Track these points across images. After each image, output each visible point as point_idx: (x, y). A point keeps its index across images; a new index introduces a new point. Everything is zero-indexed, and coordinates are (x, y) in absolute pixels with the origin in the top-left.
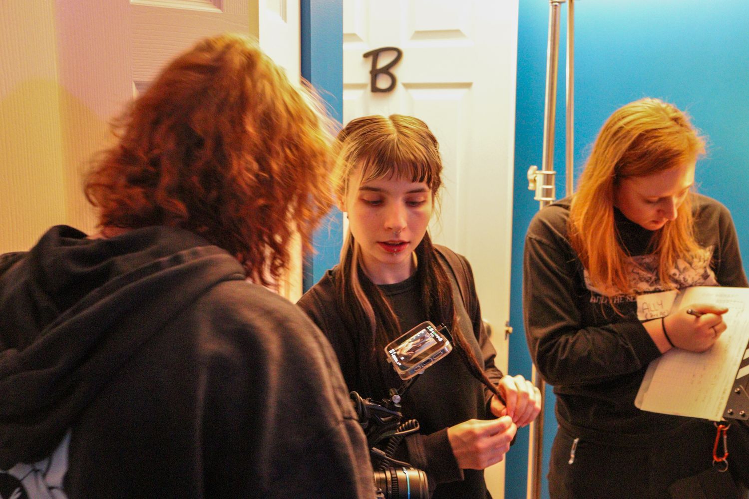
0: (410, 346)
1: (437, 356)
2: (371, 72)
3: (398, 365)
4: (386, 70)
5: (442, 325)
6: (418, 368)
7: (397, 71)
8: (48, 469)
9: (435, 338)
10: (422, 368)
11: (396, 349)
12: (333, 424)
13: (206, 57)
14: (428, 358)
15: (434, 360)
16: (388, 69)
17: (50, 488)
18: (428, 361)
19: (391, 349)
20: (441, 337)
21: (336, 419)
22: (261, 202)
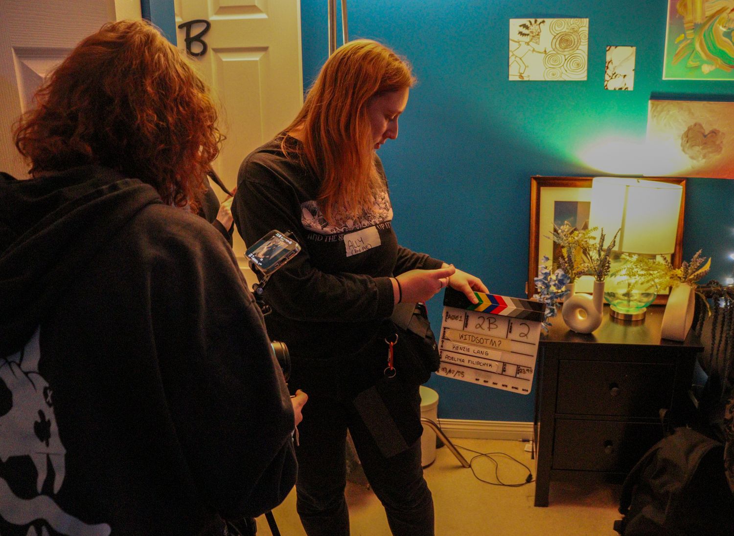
0: (265, 250)
1: (290, 255)
2: (186, 40)
3: (259, 265)
4: (198, 38)
5: (289, 232)
6: (277, 265)
7: (206, 39)
8: (21, 360)
9: (285, 241)
10: (280, 265)
11: (254, 253)
12: (247, 304)
13: (112, 36)
14: (283, 257)
15: (288, 258)
16: (199, 38)
17: (26, 374)
18: (284, 260)
19: (250, 254)
20: (290, 240)
21: (248, 300)
22: (162, 146)
